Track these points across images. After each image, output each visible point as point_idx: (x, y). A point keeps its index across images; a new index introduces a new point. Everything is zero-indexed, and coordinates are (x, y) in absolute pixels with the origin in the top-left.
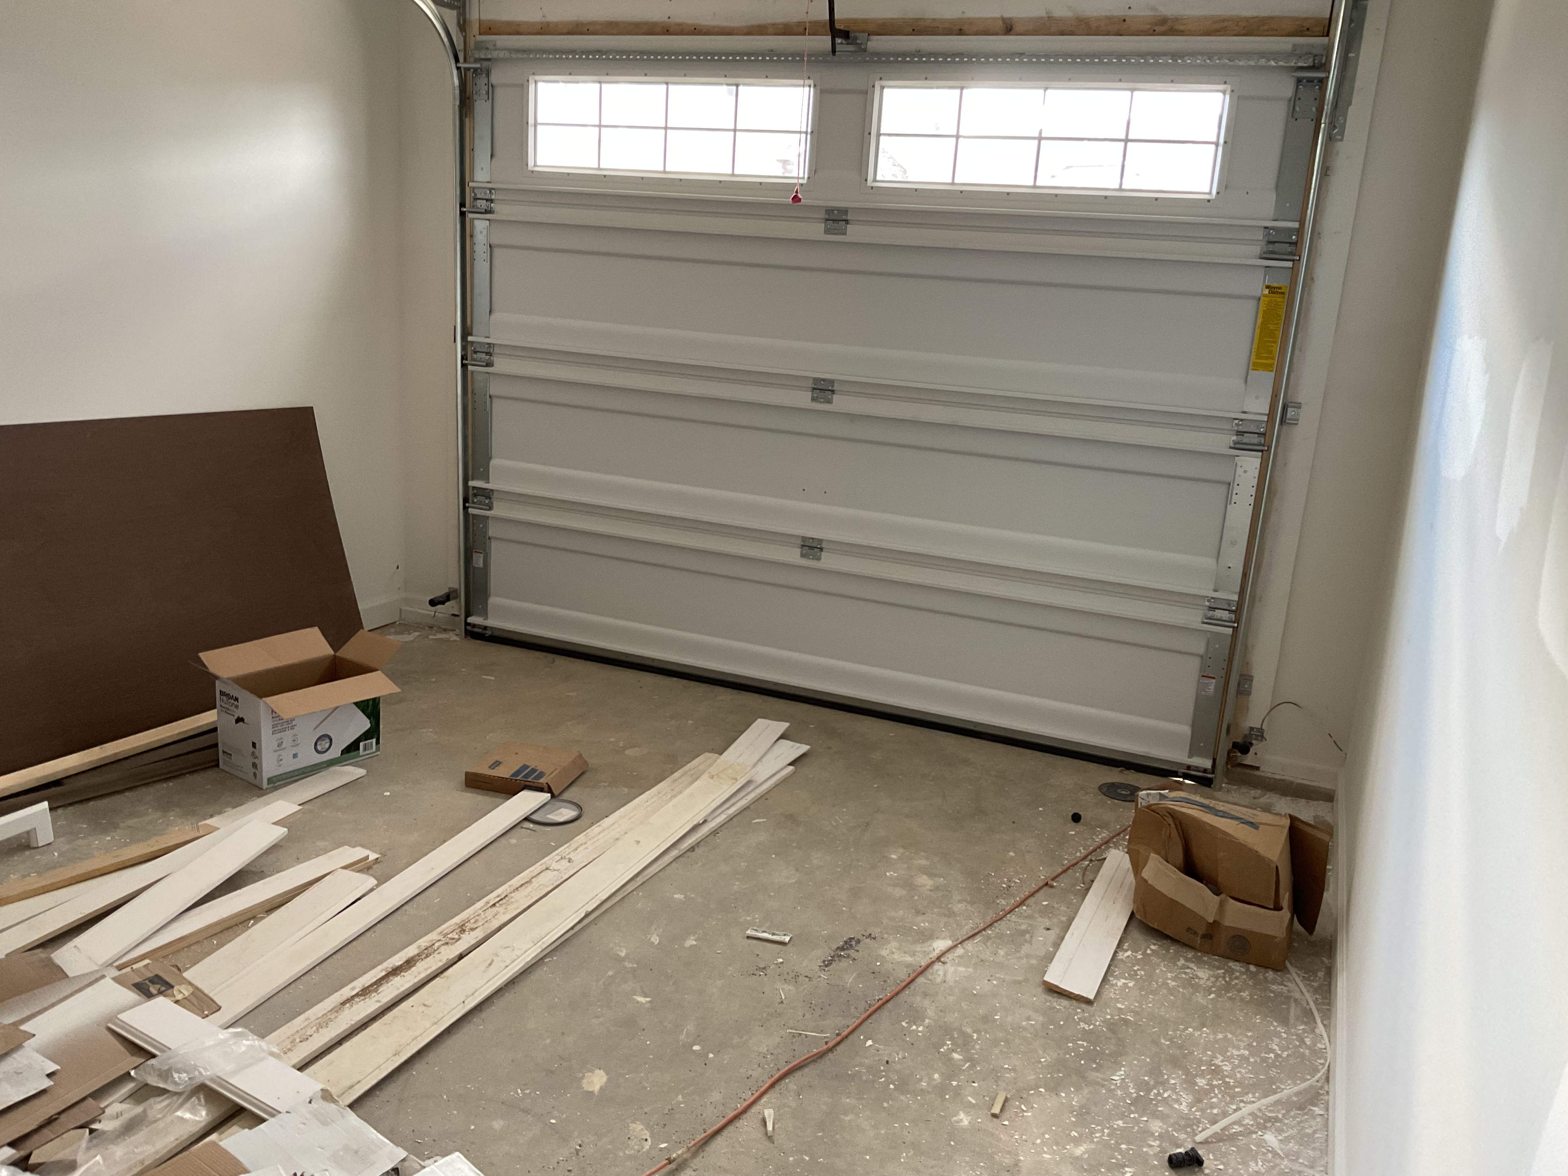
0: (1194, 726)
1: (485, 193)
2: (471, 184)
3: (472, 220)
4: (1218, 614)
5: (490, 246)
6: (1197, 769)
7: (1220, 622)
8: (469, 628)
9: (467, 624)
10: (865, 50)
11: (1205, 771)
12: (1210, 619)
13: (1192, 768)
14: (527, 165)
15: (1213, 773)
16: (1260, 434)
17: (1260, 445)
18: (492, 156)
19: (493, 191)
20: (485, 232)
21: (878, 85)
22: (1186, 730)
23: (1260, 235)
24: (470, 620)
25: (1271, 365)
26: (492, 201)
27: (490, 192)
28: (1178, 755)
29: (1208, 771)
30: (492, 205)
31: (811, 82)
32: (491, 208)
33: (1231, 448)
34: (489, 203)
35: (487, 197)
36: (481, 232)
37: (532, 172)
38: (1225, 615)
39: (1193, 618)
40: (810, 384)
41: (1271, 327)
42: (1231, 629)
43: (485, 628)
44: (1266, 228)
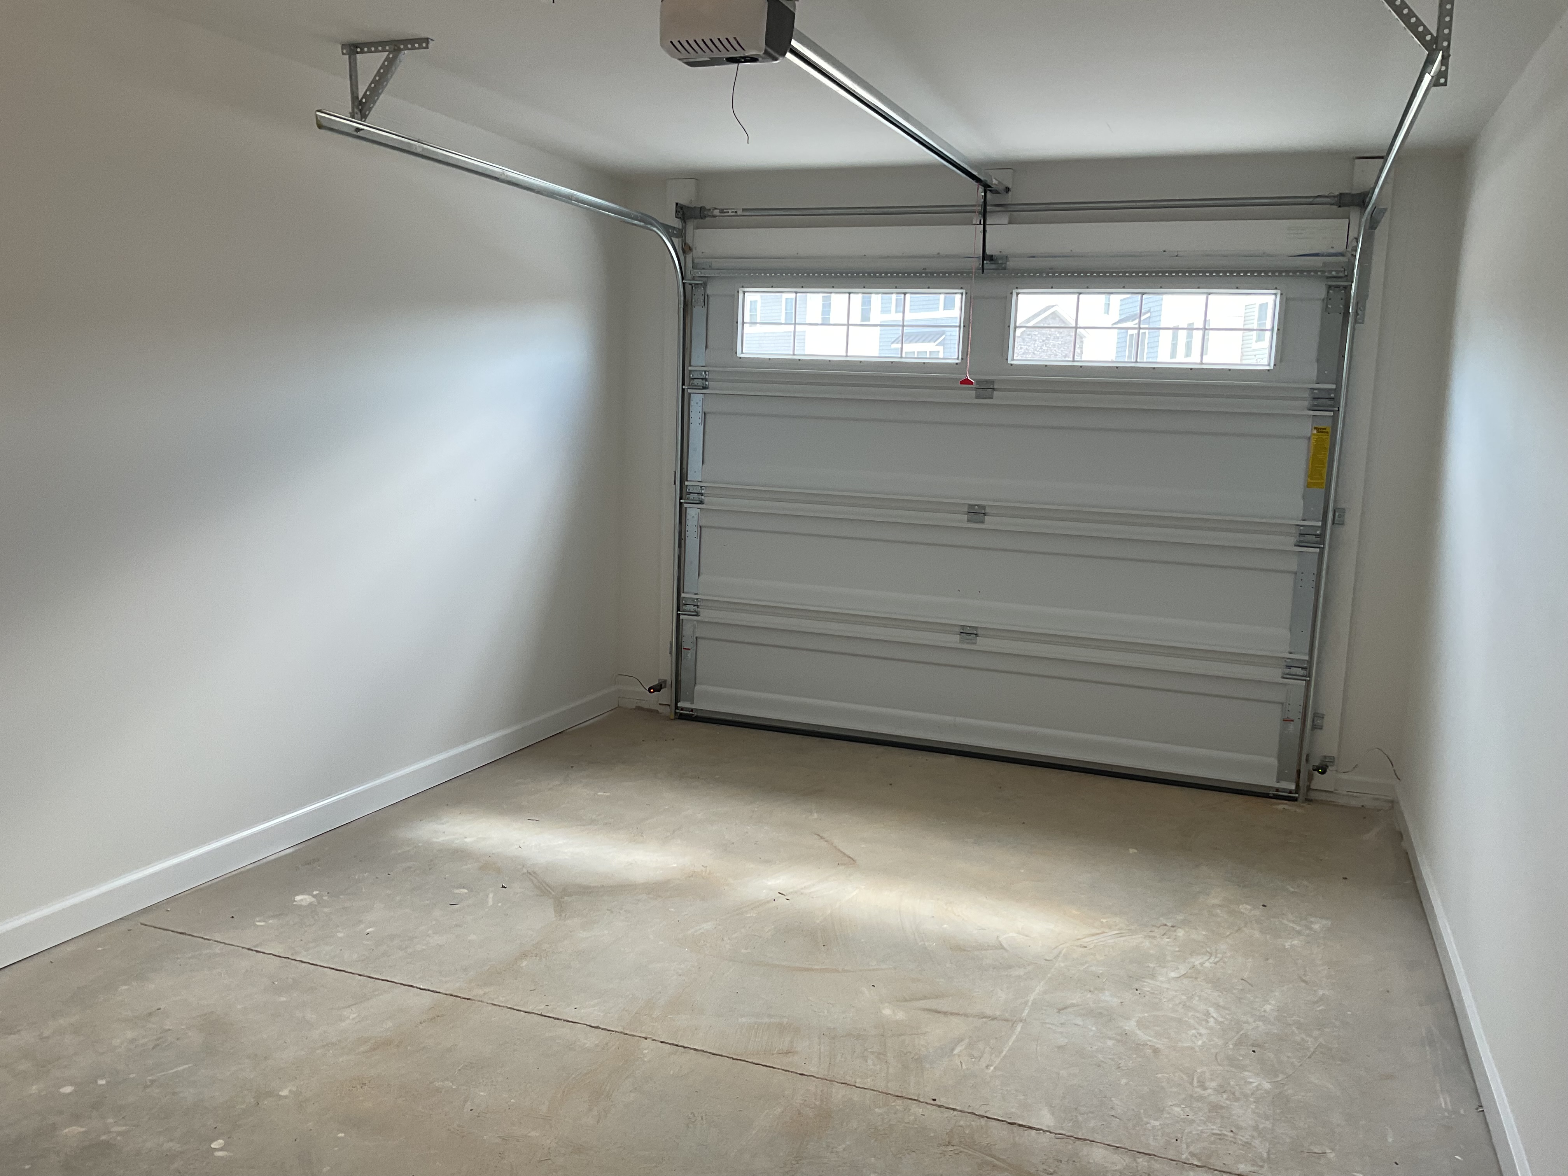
0: (1279, 758)
1: (701, 374)
2: (690, 368)
3: (690, 394)
4: (1294, 670)
5: (704, 413)
6: (1284, 790)
7: (1295, 677)
8: (677, 711)
9: (677, 708)
10: (1005, 269)
11: (1291, 792)
12: (1287, 674)
13: (1280, 790)
14: (736, 353)
15: (1296, 793)
16: (1317, 535)
17: (1317, 543)
18: (706, 347)
19: (707, 373)
20: (700, 404)
21: (1015, 292)
22: (1274, 762)
23: (1306, 395)
24: (679, 705)
25: (1322, 483)
26: (706, 380)
27: (705, 373)
28: (1269, 780)
29: (1293, 792)
30: (707, 383)
31: (963, 291)
32: (706, 385)
33: (1296, 546)
34: (704, 381)
35: (702, 377)
36: (697, 403)
37: (740, 358)
38: (1300, 672)
39: (1274, 674)
40: (966, 509)
41: (1320, 457)
42: (1305, 682)
43: (692, 710)
44: (1311, 388)
